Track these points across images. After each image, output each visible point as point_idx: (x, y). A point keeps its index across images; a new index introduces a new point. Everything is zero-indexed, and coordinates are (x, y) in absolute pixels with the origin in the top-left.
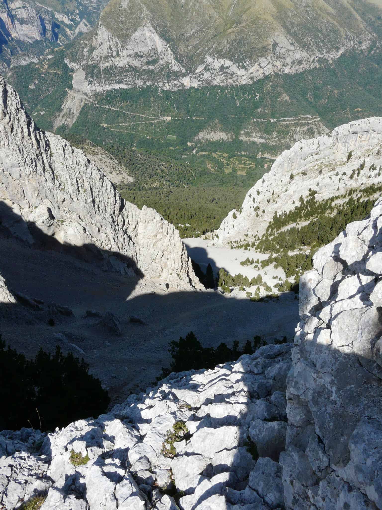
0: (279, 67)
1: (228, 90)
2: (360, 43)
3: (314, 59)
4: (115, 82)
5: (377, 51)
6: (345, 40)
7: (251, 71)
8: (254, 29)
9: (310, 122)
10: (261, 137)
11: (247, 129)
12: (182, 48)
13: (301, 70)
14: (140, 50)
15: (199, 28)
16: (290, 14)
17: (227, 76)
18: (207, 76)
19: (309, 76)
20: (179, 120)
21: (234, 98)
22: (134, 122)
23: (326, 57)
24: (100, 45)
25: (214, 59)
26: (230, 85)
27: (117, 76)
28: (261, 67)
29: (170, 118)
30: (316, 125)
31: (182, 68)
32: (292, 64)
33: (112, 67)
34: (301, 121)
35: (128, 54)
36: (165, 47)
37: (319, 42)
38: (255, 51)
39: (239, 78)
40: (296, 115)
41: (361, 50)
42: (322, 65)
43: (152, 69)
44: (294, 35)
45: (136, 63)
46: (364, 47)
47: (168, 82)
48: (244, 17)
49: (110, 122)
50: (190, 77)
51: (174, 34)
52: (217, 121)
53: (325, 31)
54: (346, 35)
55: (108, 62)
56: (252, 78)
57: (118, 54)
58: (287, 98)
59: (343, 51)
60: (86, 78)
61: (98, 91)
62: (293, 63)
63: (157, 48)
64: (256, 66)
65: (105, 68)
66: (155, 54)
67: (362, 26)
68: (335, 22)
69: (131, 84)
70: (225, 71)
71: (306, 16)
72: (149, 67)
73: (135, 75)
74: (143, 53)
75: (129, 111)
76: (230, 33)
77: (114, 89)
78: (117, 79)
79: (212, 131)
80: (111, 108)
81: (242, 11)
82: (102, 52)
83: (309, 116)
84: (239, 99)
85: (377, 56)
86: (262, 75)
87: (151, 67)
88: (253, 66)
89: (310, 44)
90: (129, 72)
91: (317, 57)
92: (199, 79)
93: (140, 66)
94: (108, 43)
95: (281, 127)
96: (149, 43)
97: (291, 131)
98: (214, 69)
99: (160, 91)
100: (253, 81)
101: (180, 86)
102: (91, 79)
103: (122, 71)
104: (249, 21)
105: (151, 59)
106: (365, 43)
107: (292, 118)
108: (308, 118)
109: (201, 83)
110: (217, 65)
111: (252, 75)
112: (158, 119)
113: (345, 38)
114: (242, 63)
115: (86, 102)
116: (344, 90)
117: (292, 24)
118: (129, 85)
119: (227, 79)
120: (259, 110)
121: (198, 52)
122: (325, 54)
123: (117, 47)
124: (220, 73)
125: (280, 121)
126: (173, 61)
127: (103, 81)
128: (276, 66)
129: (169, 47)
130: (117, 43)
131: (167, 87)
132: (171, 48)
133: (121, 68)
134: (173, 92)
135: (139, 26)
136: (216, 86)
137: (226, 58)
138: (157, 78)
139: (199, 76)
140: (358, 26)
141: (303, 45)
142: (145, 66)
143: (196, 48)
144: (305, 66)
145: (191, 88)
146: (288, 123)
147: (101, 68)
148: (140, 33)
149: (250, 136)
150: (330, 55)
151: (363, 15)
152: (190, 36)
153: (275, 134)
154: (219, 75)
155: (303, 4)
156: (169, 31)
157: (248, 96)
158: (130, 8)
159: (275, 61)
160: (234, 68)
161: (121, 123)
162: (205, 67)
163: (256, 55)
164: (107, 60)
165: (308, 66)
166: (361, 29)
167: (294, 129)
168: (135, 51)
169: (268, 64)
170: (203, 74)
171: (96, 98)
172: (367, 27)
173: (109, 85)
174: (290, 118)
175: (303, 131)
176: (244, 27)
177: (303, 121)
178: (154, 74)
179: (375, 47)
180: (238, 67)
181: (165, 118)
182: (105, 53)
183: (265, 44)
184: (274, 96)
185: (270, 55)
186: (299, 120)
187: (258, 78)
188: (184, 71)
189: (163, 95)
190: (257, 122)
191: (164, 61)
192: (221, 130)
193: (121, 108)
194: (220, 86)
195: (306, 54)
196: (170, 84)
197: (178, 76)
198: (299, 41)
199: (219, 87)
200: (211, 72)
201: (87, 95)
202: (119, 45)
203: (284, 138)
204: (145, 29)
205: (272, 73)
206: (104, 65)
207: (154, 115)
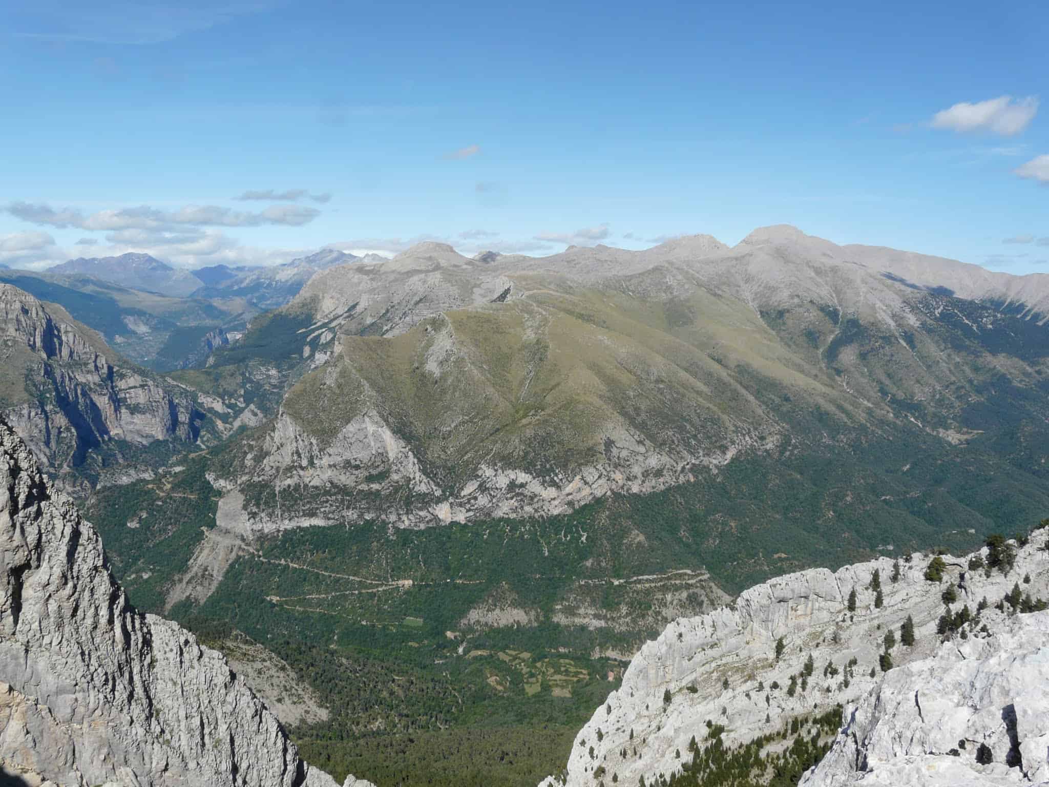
0: (621, 483)
1: (525, 527)
2: (762, 438)
3: (683, 468)
4: (301, 514)
5: (796, 452)
6: (735, 435)
7: (569, 489)
8: (568, 418)
9: (690, 582)
10: (597, 617)
11: (567, 600)
12: (434, 452)
13: (662, 487)
14: (355, 457)
15: (466, 418)
16: (632, 394)
17: (521, 500)
18: (483, 501)
19: (678, 496)
20: (427, 585)
21: (539, 542)
22: (336, 590)
23: (705, 463)
24: (278, 448)
25: (496, 470)
26: (530, 517)
27: (308, 502)
28: (586, 483)
29: (411, 582)
30: (703, 587)
31: (435, 488)
32: (643, 476)
33: (297, 487)
34: (673, 582)
35: (332, 463)
36: (403, 450)
37: (688, 438)
38: (573, 455)
39: (547, 503)
40: (662, 571)
41: (766, 451)
42: (700, 478)
43: (378, 491)
44: (642, 427)
45: (346, 479)
46: (770, 446)
47: (407, 513)
48: (549, 399)
49: (285, 594)
50: (451, 503)
51: (419, 428)
52: (506, 586)
53: (696, 420)
54: (735, 426)
55: (291, 477)
56: (570, 504)
57: (311, 463)
58: (641, 538)
59: (734, 453)
60: (245, 507)
61: (266, 531)
62: (646, 474)
63: (387, 453)
64: (577, 482)
65: (284, 489)
66: (383, 462)
67: (759, 411)
68: (711, 406)
69: (334, 519)
70: (517, 490)
71: (659, 396)
72: (372, 486)
73: (343, 500)
74: (360, 461)
75: (326, 569)
76: (524, 426)
77: (299, 527)
78: (306, 508)
79: (496, 606)
80: (291, 565)
81: (544, 390)
82: (281, 460)
83: (689, 572)
84: (548, 543)
85: (796, 459)
86: (590, 498)
87: (375, 486)
88: (570, 482)
89: (673, 441)
90: (330, 496)
91: (688, 464)
92: (468, 506)
93: (353, 484)
94: (295, 444)
95: (635, 595)
96: (372, 444)
97: (656, 602)
98: (497, 489)
99: (391, 531)
100: (574, 508)
101: (431, 521)
102: (255, 510)
103: (318, 495)
104: (558, 406)
105: (374, 472)
106: (772, 439)
107: (655, 576)
108: (686, 574)
109: (471, 513)
110: (502, 481)
111: (570, 497)
112: (386, 585)
113: (734, 432)
114: (550, 476)
115: (241, 553)
116: (748, 520)
117: (637, 410)
118: (329, 519)
119: (522, 507)
120: (588, 563)
121: (465, 458)
122: (702, 458)
123: (310, 450)
124: (509, 496)
125: (632, 583)
126: (418, 474)
127: (278, 512)
128: (614, 480)
129: (410, 450)
130: (311, 443)
131: (406, 523)
132: (413, 452)
133: (316, 487)
134: (417, 532)
135: (355, 416)
136: (501, 519)
137: (520, 468)
138: (385, 506)
139: (469, 500)
140: (753, 412)
141: (661, 445)
142: (363, 485)
143: (462, 451)
144: (668, 480)
145: (453, 524)
146: (647, 585)
147: (277, 489)
148: (357, 426)
149: (574, 615)
150: (711, 460)
151: (758, 394)
152: (450, 432)
153: (624, 609)
154: (507, 499)
155: (652, 378)
156: (411, 423)
157: (565, 536)
158: (340, 386)
159: (612, 473)
160: (535, 486)
161: (310, 594)
162: (480, 486)
163: (576, 462)
164: (289, 475)
165: (674, 480)
166: (759, 416)
167: (660, 597)
168: (344, 458)
169: (600, 477)
170: (476, 498)
171: (262, 545)
172: (768, 412)
173: (290, 520)
174: (651, 577)
175: (680, 600)
176: (549, 415)
177: (678, 582)
178: (381, 499)
179: (789, 446)
180: (543, 484)
181: (400, 582)
182: (287, 461)
183: (591, 443)
184: (614, 536)
185: (602, 462)
186: (669, 578)
187: (583, 503)
188: (438, 493)
189: (398, 538)
190: (587, 585)
191: (400, 475)
192: (515, 605)
193: (312, 564)
194: (509, 518)
195: (669, 459)
196: (411, 517)
197: (427, 503)
198: (652, 438)
199: (508, 521)
200: (491, 495)
201: (243, 540)
202: (315, 447)
203: (643, 616)
204: (367, 419)
205: (609, 493)
206: (281, 484)
207: (378, 577)
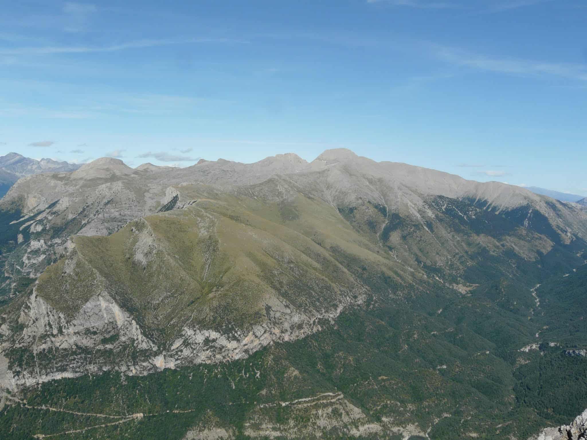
0: (278, 336)
1: (217, 369)
2: (355, 297)
3: (314, 322)
4: (55, 370)
5: (376, 305)
6: (341, 296)
7: (244, 342)
8: (239, 292)
9: (333, 401)
10: (274, 429)
11: (253, 419)
12: (149, 320)
13: (303, 336)
14: (93, 326)
15: (169, 293)
16: (276, 272)
17: (214, 351)
18: (186, 352)
19: (313, 341)
20: (154, 416)
21: (228, 379)
22: (88, 426)
23: (326, 317)
24: (34, 322)
25: (195, 331)
26: (220, 362)
27: (60, 361)
28: (256, 337)
29: (142, 415)
30: (341, 404)
31: (153, 345)
32: (291, 329)
33: (50, 350)
34: (322, 402)
35: (76, 331)
36: (128, 319)
37: (315, 301)
38: (246, 318)
39: (231, 352)
40: (313, 394)
41: (358, 305)
42: (325, 327)
43: (111, 349)
44: (285, 295)
45: (87, 342)
46: (360, 302)
47: (134, 365)
48: (225, 279)
49: (49, 431)
50: (164, 355)
51: (137, 302)
52: (211, 413)
53: (316, 288)
54: (340, 290)
55: (45, 343)
56: (246, 351)
57: (60, 331)
58: (296, 372)
59: (342, 309)
60: (10, 368)
61: (28, 384)
62: (292, 328)
63: (116, 321)
64: (250, 337)
65: (41, 352)
66: (114, 328)
67: (352, 279)
68: (324, 277)
69: (80, 372)
70: (211, 344)
71: (292, 273)
72: (107, 346)
73: (85, 358)
74: (97, 329)
75: (79, 410)
76: (212, 299)
77: (54, 380)
78: (59, 365)
79: (205, 427)
80: (51, 409)
81: (220, 272)
82: (36, 330)
83: (331, 394)
84: (234, 380)
85: (377, 310)
86: (259, 347)
87: (109, 346)
88: (246, 336)
89: (306, 304)
90: (77, 356)
91: (316, 319)
92: (176, 357)
93: (92, 346)
94: (47, 318)
95: (298, 413)
96: (105, 315)
97: (312, 416)
98: (196, 343)
99: (123, 378)
100: (249, 354)
101: (151, 369)
102: (18, 369)
103: (67, 355)
104: (232, 284)
105: (107, 336)
106: (361, 297)
107: (310, 399)
108: (329, 396)
109: (179, 362)
110: (200, 338)
111: (246, 347)
112: (125, 419)
113: (340, 295)
114: (232, 333)
115: (8, 403)
116: (359, 355)
117: (281, 283)
118: (76, 372)
119: (215, 355)
120: (264, 392)
121: (172, 322)
122: (324, 314)
123: (59, 323)
124: (205, 348)
125: (294, 404)
126: (140, 337)
127: (37, 369)
128: (274, 333)
129: (133, 319)
130: (60, 317)
131: (133, 371)
132: (135, 320)
133: (65, 350)
134: (142, 377)
135: (92, 296)
136: (200, 365)
137: (211, 328)
138: (117, 361)
139: (177, 354)
140: (348, 279)
141: (299, 307)
142: (100, 346)
143: (169, 317)
144: (306, 331)
145: (166, 370)
146: (305, 405)
147: (35, 352)
148: (93, 303)
149: (259, 429)
150: (329, 314)
151: (348, 267)
152: (159, 304)
153: (292, 423)
154: (204, 350)
155: (285, 260)
156: (131, 299)
157: (245, 374)
158: (77, 274)
159: (272, 329)
160: (223, 341)
161: (68, 430)
162: (184, 342)
163: (249, 323)
164: (43, 341)
165: (310, 330)
166: (352, 282)
167: (315, 412)
168: (85, 327)
169: (265, 332)
170: (181, 351)
171: (25, 394)
172: (357, 279)
173: (46, 375)
174: (307, 399)
175: (328, 414)
176: (227, 291)
177: (325, 401)
178: (114, 355)
179: (372, 301)
180: (228, 339)
181: (135, 416)
182: (41, 331)
183: (257, 309)
184: (279, 371)
185: (266, 322)
186: (318, 399)
187: (255, 350)
188: (155, 349)
189: (128, 382)
190: (265, 407)
191: (127, 337)
192: (218, 425)
193: (66, 407)
194: (206, 364)
195: (305, 316)
196: (137, 367)
197: (148, 356)
198: (293, 303)
199: (205, 366)
200: (192, 348)
201: (8, 392)
202: (63, 320)
203: (305, 427)
204: (101, 298)
205: (272, 343)
206: (37, 349)
207: (118, 413)
